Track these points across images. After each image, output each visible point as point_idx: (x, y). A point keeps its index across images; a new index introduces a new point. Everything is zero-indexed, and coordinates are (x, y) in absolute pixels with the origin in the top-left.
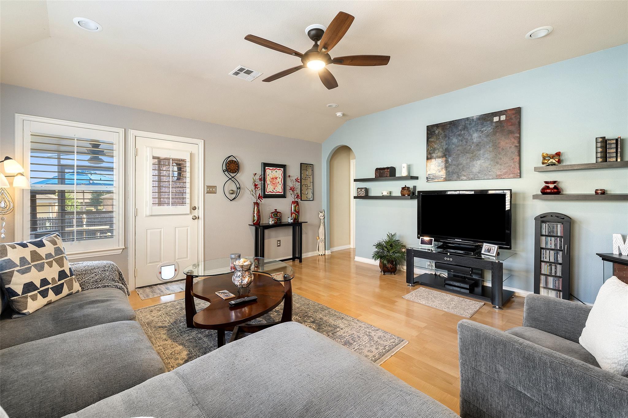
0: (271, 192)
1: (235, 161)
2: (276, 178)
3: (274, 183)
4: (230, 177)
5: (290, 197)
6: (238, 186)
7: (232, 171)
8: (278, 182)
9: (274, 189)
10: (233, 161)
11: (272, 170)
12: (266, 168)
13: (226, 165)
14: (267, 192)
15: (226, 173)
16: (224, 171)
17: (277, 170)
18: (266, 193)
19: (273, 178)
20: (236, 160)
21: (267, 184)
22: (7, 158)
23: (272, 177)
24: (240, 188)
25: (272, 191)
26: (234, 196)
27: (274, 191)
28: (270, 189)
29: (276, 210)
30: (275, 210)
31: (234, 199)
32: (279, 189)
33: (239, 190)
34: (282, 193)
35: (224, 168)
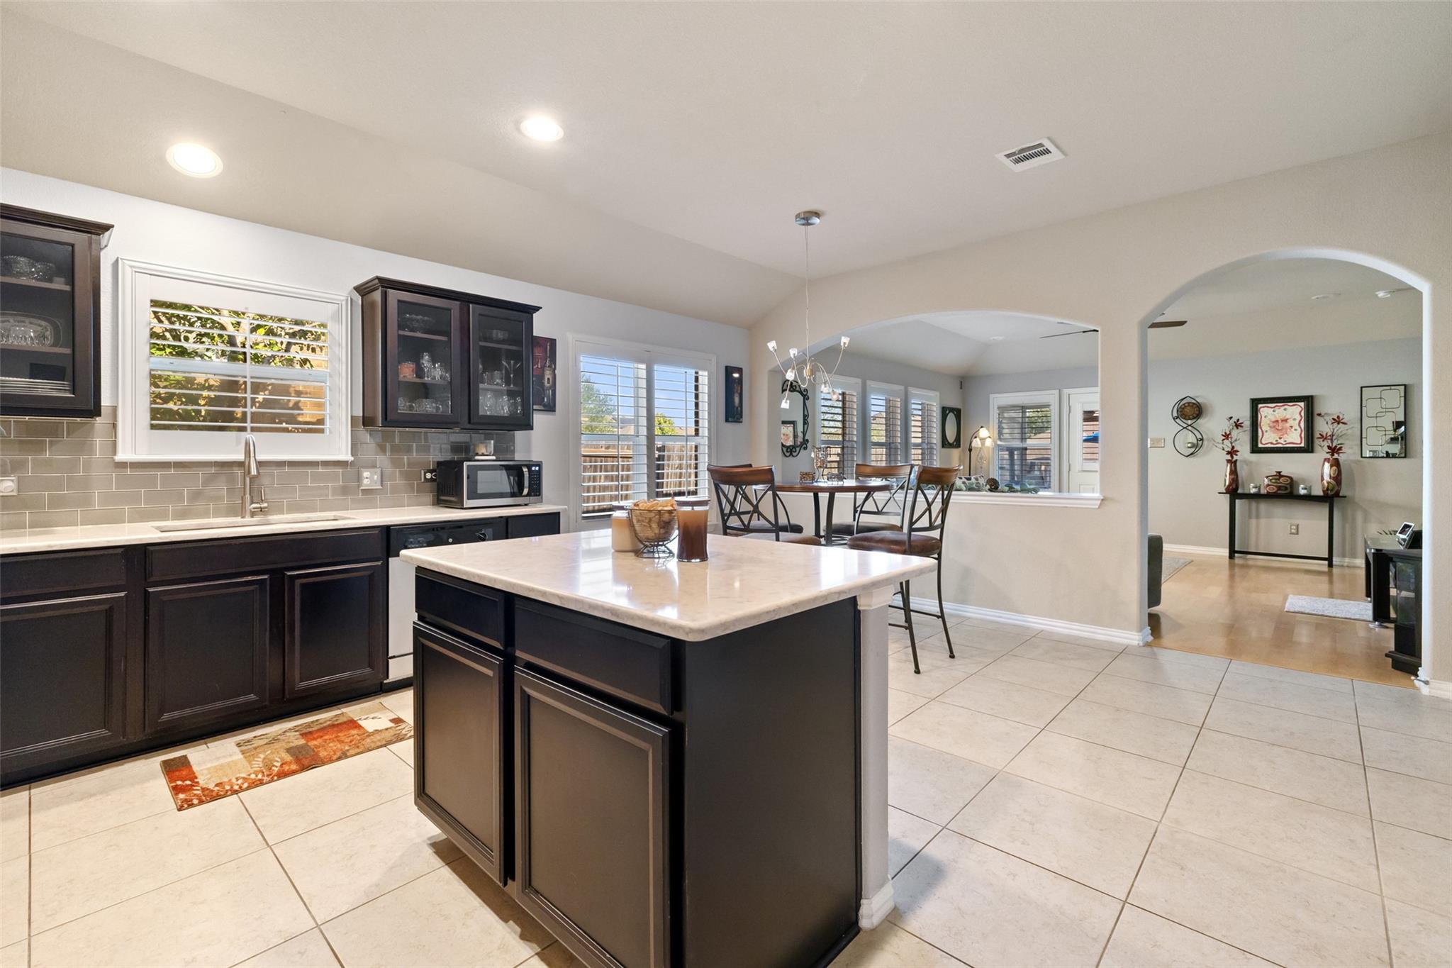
0: (1272, 443)
1: (1194, 404)
2: (1285, 420)
3: (1280, 428)
4: (1185, 426)
5: (1321, 452)
6: (1199, 436)
7: (1187, 418)
8: (1291, 427)
9: (1280, 438)
10: (1189, 403)
11: (1274, 407)
12: (1260, 406)
13: (1178, 411)
14: (1262, 443)
15: (1178, 421)
16: (1174, 419)
17: (1286, 407)
18: (1260, 445)
19: (1277, 421)
20: (1194, 401)
21: (1262, 432)
22: (982, 427)
23: (1273, 419)
24: (1202, 440)
25: (1275, 442)
26: (1192, 450)
27: (1282, 441)
28: (1268, 438)
29: (1280, 472)
30: (1277, 472)
31: (1192, 454)
32: (1295, 437)
33: (1200, 443)
34: (1302, 445)
35: (1175, 414)
